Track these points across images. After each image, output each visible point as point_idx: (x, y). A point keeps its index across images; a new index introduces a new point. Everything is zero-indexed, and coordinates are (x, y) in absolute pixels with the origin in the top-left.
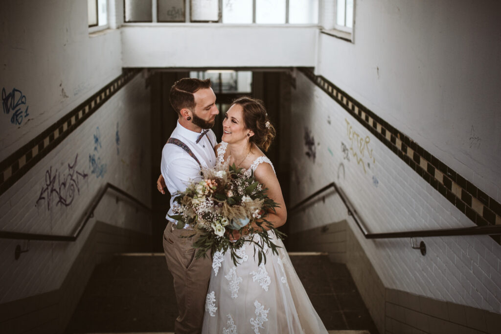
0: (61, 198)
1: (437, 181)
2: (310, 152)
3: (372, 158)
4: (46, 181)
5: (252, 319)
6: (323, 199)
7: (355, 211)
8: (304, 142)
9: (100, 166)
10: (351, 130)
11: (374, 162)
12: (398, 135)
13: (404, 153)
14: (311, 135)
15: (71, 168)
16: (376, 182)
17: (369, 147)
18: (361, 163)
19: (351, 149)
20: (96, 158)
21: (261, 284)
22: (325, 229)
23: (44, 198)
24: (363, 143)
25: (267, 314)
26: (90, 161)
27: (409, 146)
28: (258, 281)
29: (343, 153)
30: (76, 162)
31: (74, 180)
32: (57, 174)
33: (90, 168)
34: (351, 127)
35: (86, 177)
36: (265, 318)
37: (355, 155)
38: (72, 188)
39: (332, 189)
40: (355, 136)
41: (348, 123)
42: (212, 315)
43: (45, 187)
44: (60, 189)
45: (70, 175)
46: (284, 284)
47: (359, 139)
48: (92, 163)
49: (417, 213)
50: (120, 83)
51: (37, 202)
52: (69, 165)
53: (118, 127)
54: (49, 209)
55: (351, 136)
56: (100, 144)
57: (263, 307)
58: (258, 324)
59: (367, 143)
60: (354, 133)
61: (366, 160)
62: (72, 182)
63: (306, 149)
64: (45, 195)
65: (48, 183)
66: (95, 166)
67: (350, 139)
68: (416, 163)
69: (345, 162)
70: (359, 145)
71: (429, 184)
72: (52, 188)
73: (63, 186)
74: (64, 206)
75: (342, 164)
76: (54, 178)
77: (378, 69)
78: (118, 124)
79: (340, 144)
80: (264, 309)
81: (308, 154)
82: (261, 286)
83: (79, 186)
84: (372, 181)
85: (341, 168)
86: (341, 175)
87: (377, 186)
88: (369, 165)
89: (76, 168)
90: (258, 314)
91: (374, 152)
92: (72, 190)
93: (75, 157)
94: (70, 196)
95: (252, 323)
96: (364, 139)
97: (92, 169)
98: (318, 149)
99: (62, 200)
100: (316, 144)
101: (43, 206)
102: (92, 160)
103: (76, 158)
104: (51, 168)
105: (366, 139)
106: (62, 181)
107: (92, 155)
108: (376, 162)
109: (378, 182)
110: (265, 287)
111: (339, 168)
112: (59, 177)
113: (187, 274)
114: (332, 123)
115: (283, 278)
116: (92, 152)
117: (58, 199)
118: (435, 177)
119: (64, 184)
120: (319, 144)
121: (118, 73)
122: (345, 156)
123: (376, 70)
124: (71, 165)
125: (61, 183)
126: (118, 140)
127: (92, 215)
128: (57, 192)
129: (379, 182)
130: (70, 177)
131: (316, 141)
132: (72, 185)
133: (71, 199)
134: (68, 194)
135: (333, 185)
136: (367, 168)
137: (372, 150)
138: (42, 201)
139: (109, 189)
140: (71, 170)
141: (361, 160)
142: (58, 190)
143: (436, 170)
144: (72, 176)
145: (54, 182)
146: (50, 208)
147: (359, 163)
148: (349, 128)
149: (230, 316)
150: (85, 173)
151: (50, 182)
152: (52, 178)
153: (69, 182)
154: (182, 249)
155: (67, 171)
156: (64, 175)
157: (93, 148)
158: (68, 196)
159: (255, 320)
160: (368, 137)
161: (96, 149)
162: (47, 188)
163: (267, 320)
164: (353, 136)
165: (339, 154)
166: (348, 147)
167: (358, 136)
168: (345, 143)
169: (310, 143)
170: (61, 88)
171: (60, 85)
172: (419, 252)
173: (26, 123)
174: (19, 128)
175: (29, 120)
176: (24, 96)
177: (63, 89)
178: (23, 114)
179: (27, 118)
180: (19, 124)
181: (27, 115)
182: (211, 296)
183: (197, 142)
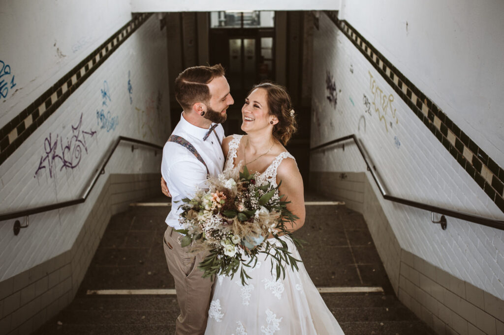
0: (65, 162)
1: (466, 159)
2: (331, 97)
3: (396, 118)
4: (45, 149)
5: (263, 327)
6: (343, 146)
7: (374, 167)
8: (325, 86)
9: (110, 119)
10: (374, 84)
11: (397, 122)
12: (425, 100)
13: (430, 121)
14: (333, 81)
15: (76, 129)
16: (398, 144)
17: (392, 106)
18: (383, 120)
19: (374, 103)
20: (105, 113)
21: (273, 292)
22: (343, 176)
23: (44, 167)
24: (387, 100)
25: (279, 323)
26: (98, 117)
27: (437, 116)
28: (271, 289)
29: (365, 106)
30: (81, 121)
31: (80, 141)
32: (59, 139)
33: (98, 124)
34: (374, 81)
35: (95, 134)
36: (277, 327)
37: (377, 110)
38: (78, 148)
39: (352, 139)
40: (378, 91)
41: (371, 76)
42: (218, 321)
43: (45, 155)
44: (63, 153)
45: (75, 136)
46: (299, 292)
47: (382, 95)
48: (101, 119)
49: (440, 186)
50: (129, 29)
51: (36, 173)
52: (73, 127)
53: (129, 76)
54: (51, 176)
55: (374, 90)
56: (109, 97)
57: (275, 315)
58: (270, 332)
59: (391, 101)
60: (377, 88)
61: (389, 119)
62: (78, 143)
63: (327, 93)
64: (45, 163)
65: (48, 150)
66: (105, 120)
67: (373, 93)
68: (443, 135)
69: (367, 115)
70: (382, 101)
71: (456, 161)
72: (54, 155)
73: (67, 150)
74: (70, 169)
75: (363, 117)
76: (56, 143)
77: (407, 24)
78: (129, 72)
79: (363, 96)
80: (276, 318)
81: (329, 98)
82: (274, 294)
83: (87, 145)
84: (393, 141)
85: (362, 120)
86: (362, 128)
87: (398, 148)
88: (391, 124)
89: (82, 128)
90: (270, 322)
91: (397, 111)
92: (78, 151)
93: (80, 117)
94: (77, 158)
95: (263, 331)
96: (388, 97)
97: (101, 125)
98: (339, 96)
99: (68, 164)
100: (337, 90)
101: (44, 175)
102: (101, 115)
103: (81, 118)
104: (50, 134)
105: (390, 96)
106: (65, 144)
107: (100, 110)
108: (399, 122)
109: (400, 145)
110: (278, 295)
111: (360, 120)
112: (61, 141)
113: (187, 282)
114: (354, 71)
115: (297, 285)
116: (100, 108)
117: (62, 164)
118: (464, 155)
119: (68, 147)
120: (340, 91)
121: (129, 18)
122: (367, 109)
123: (406, 25)
124: (75, 127)
125: (64, 147)
126: (130, 89)
127: (103, 172)
128: (60, 157)
129: (401, 143)
130: (75, 138)
131: (338, 88)
132: (79, 146)
133: (78, 160)
134: (74, 155)
135: (352, 136)
136: (389, 126)
137: (395, 110)
138: (43, 170)
139: (122, 141)
140: (75, 131)
141: (383, 117)
142: (61, 155)
143: (465, 148)
144: (77, 137)
145: (55, 148)
146: (52, 174)
147: (381, 120)
148: (372, 81)
149: (240, 323)
150: (93, 131)
151: (51, 150)
152: (52, 145)
153: (74, 143)
154: (181, 257)
155: (71, 134)
156: (67, 138)
157: (102, 103)
158: (74, 158)
159: (266, 327)
160: (391, 95)
161: (104, 103)
162: (48, 156)
163: (279, 329)
164: (376, 91)
165: (361, 107)
166: (370, 101)
167: (381, 91)
168: (367, 96)
169: (332, 88)
170: (56, 48)
171: (55, 45)
172: (439, 225)
173: (13, 95)
174: (5, 101)
175: (17, 90)
176: (8, 66)
177: (58, 49)
178: (9, 85)
179: (15, 88)
180: (4, 97)
181: (14, 85)
182: (215, 304)
183: (205, 139)
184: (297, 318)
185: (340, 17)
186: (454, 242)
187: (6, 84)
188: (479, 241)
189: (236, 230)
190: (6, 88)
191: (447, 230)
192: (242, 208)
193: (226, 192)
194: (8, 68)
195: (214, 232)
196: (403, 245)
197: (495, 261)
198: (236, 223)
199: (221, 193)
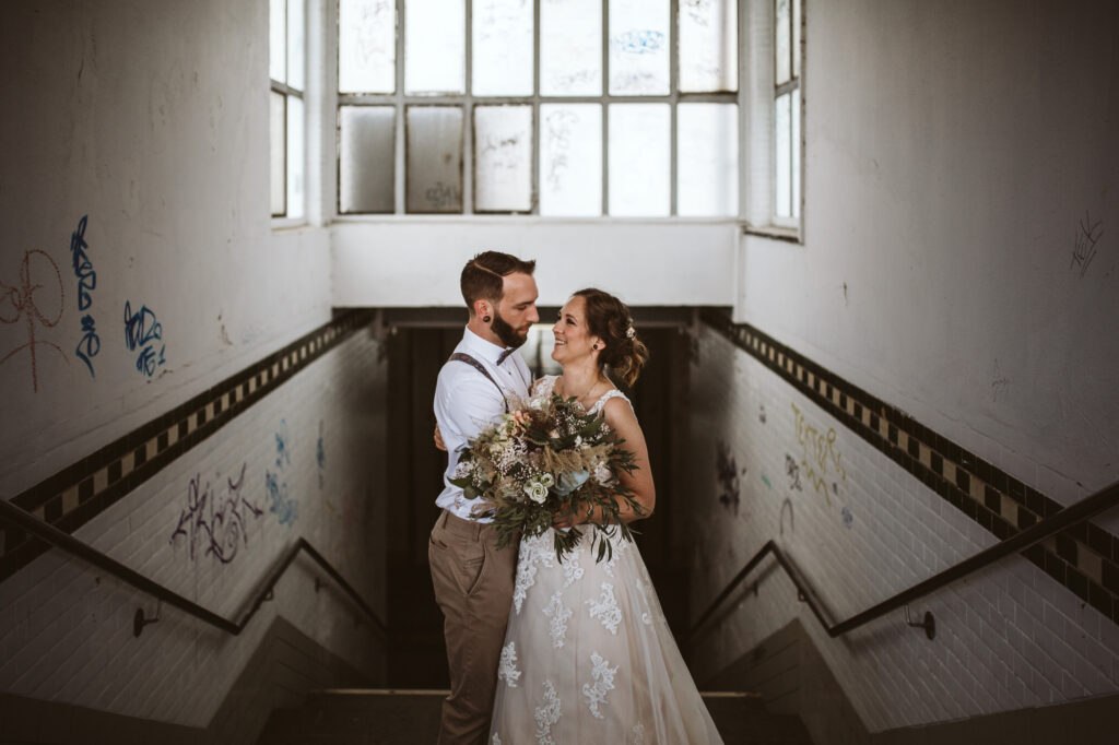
0: (214, 542)
1: (947, 482)
2: (729, 495)
3: (841, 472)
4: (190, 501)
5: (587, 686)
6: (754, 588)
7: (814, 592)
8: (716, 474)
9: (285, 501)
10: (803, 424)
11: (844, 478)
12: (883, 410)
13: (892, 445)
14: (730, 457)
15: (234, 488)
16: (848, 519)
17: (834, 449)
18: (822, 487)
19: (804, 463)
20: (279, 483)
21: (604, 622)
22: (759, 653)
23: (184, 532)
24: (824, 443)
25: (614, 676)
26: (267, 485)
27: (901, 428)
28: (599, 616)
29: (789, 477)
30: (242, 478)
31: (237, 515)
32: (209, 491)
33: (267, 499)
34: (802, 419)
35: (260, 517)
36: (610, 683)
37: (811, 474)
38: (234, 529)
39: (771, 556)
40: (810, 433)
41: (797, 411)
42: (511, 684)
43: (188, 511)
44: (213, 523)
45: (230, 501)
46: (647, 627)
47: (817, 437)
48: (272, 491)
50: (326, 338)
51: (174, 536)
52: (230, 482)
53: (321, 429)
54: (192, 558)
55: (803, 437)
56: (287, 455)
57: (607, 663)
58: (597, 696)
59: (831, 441)
60: (809, 429)
61: (829, 479)
62: (235, 518)
63: (720, 490)
64: (187, 526)
65: (193, 505)
66: (277, 497)
67: (801, 443)
68: (913, 458)
69: (794, 494)
70: (818, 451)
71: (935, 493)
72: (200, 517)
73: (217, 521)
74: (219, 562)
75: (788, 502)
76: (204, 498)
77: (845, 287)
78: (321, 423)
79: (784, 459)
80: (609, 667)
81: (725, 500)
82: (605, 626)
83: (247, 530)
84: (840, 518)
85: (787, 507)
86: (787, 525)
87: (850, 528)
88: (835, 486)
89: (243, 492)
90: (597, 677)
91: (843, 458)
92: (233, 533)
93: (241, 469)
94: (231, 546)
95: (587, 693)
96: (825, 437)
97: (271, 502)
98: (744, 482)
99: (216, 548)
100: (739, 473)
101: (183, 548)
102: (272, 484)
103: (243, 471)
104: (199, 476)
105: (828, 435)
106: (217, 510)
107: (271, 472)
108: (847, 477)
109: (851, 519)
110: (611, 626)
111: (782, 512)
112: (212, 499)
113: (469, 606)
114: (767, 418)
115: (645, 615)
116: (273, 469)
117: (208, 544)
118: (945, 475)
119: (220, 516)
120: (744, 471)
121: (326, 318)
122: (794, 481)
123: (843, 289)
124: (234, 483)
125: (215, 512)
126: (321, 457)
127: (269, 596)
128: (207, 528)
129: (854, 516)
130: (230, 506)
131: (740, 465)
132: (235, 524)
133: (232, 550)
134: (226, 539)
135: (770, 546)
136: (831, 494)
137: (839, 455)
138: (181, 536)
139: (303, 553)
140: (233, 491)
141: (821, 481)
142: (209, 524)
143: (945, 461)
144: (234, 505)
145: (203, 507)
146: (195, 555)
147: (817, 488)
148: (799, 420)
149: (549, 683)
150: (260, 507)
151: (197, 505)
152: (200, 497)
153: (229, 516)
154: (462, 558)
155: (226, 493)
156: (221, 499)
157: (274, 461)
158: (227, 544)
159: (591, 687)
160: (832, 430)
161: (279, 463)
162: (191, 515)
163: (613, 687)
164: (807, 436)
165: (782, 480)
166: (798, 462)
167: (815, 432)
168: (793, 455)
169: (728, 472)
170: (219, 324)
171: (220, 318)
172: (923, 633)
173: (160, 376)
174: (149, 382)
175: (165, 371)
176: (159, 325)
177: (223, 327)
178: (157, 358)
179: (163, 367)
180: (150, 375)
181: (162, 361)
182: (509, 651)
183: (499, 362)
184: (645, 682)
185: (736, 318)
186: (949, 652)
187: (153, 354)
188: (981, 621)
189: (548, 461)
190: (153, 361)
191: (936, 637)
192: (555, 435)
193: (533, 414)
194: (158, 329)
195: (514, 470)
196: (873, 726)
197: (1006, 641)
198: (547, 449)
199: (525, 415)
